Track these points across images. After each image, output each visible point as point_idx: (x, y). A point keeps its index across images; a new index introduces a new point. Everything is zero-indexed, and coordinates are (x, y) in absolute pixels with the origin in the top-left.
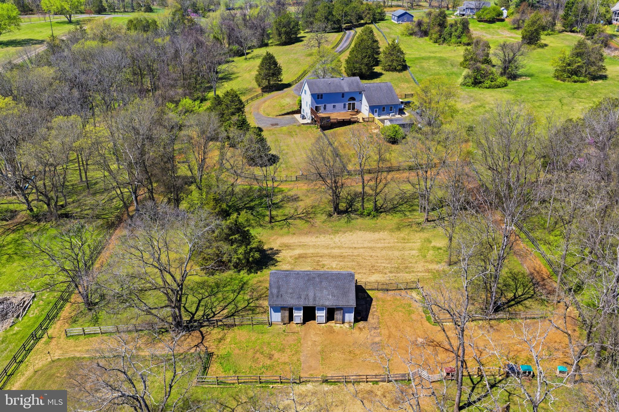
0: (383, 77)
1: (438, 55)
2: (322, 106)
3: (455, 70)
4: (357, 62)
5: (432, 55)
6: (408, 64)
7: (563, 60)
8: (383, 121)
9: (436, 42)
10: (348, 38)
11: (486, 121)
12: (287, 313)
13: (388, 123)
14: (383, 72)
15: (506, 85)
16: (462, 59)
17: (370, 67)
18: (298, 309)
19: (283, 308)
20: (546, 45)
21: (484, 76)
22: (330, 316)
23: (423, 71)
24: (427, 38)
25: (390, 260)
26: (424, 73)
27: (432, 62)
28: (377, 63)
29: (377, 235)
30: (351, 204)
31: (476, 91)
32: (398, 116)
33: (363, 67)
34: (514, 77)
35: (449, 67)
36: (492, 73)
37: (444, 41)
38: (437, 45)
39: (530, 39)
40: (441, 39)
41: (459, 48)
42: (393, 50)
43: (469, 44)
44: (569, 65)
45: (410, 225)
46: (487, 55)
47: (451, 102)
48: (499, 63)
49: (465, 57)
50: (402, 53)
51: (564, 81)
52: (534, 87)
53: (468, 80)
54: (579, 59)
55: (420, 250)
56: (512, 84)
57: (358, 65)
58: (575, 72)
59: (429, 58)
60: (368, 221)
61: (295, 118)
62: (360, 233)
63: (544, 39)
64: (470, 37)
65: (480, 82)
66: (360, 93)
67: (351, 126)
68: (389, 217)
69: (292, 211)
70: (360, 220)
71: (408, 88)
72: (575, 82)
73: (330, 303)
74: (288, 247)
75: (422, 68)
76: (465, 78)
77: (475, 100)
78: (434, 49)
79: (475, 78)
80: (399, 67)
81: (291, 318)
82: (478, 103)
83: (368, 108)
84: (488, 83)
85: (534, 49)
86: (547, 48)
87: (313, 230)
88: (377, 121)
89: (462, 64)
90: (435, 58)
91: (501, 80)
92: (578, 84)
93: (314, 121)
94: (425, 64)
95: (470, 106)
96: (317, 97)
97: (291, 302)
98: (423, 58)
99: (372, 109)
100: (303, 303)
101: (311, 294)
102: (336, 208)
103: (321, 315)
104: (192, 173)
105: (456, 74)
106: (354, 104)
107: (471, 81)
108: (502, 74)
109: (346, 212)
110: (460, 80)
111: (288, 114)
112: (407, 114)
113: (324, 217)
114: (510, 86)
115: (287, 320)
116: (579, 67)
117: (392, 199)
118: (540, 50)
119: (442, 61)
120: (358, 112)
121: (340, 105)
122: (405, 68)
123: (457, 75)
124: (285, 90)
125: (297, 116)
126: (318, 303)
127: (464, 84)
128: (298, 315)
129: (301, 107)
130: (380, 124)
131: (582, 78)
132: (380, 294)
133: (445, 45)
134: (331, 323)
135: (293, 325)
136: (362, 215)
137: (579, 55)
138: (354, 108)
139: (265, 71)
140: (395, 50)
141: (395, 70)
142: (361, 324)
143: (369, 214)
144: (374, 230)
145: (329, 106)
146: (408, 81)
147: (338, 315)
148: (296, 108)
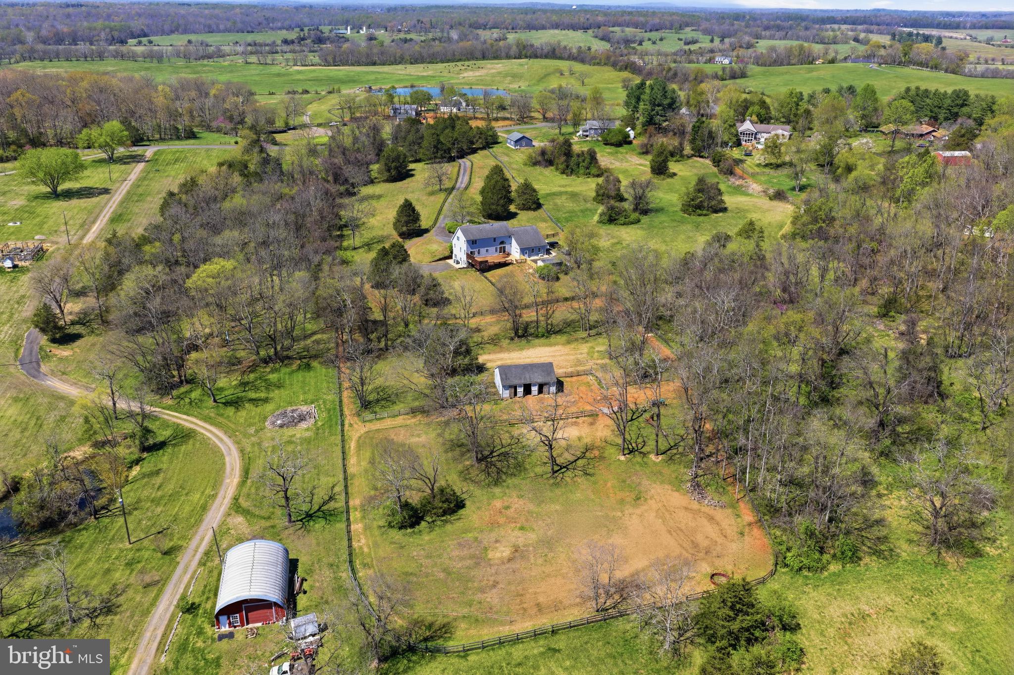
0: (519, 217)
1: (569, 189)
2: (476, 250)
3: (589, 205)
4: (493, 204)
5: (563, 189)
6: (541, 201)
7: (688, 194)
8: (535, 261)
9: (563, 173)
10: (465, 171)
11: (624, 257)
12: (513, 390)
13: (540, 263)
14: (518, 212)
15: (639, 221)
16: (594, 194)
17: (505, 207)
18: (520, 386)
19: (510, 387)
20: (675, 174)
21: (619, 213)
22: (540, 391)
23: (557, 208)
24: (552, 168)
25: (567, 361)
26: (559, 211)
27: (564, 197)
28: (511, 201)
29: (553, 349)
30: (526, 329)
31: (613, 229)
32: (546, 256)
33: (499, 208)
34: (645, 212)
35: (582, 203)
36: (625, 210)
37: (572, 173)
38: (565, 176)
39: (659, 169)
40: (569, 170)
41: (589, 180)
42: (526, 189)
43: (598, 176)
44: (693, 200)
45: (576, 340)
46: (619, 190)
47: (594, 241)
48: (631, 199)
49: (597, 192)
50: (534, 191)
51: (690, 215)
52: (664, 222)
53: (603, 217)
54: (700, 195)
55: (588, 354)
56: (645, 219)
57: (494, 207)
58: (699, 207)
59: (560, 194)
60: (542, 340)
61: (448, 264)
62: (540, 348)
63: (674, 167)
64: (599, 168)
65: (615, 220)
66: (510, 237)
67: (507, 268)
68: (559, 337)
69: (480, 339)
70: (537, 341)
71: (547, 228)
72: (699, 215)
73: (540, 380)
74: (490, 361)
75: (556, 205)
76: (601, 215)
77: (613, 237)
78: (563, 182)
79: (610, 216)
80: (534, 206)
81: (515, 394)
82: (615, 241)
83: (519, 251)
84: (622, 220)
85: (664, 179)
86: (675, 177)
87: (502, 350)
88: (529, 262)
89: (595, 199)
90: (566, 193)
91: (634, 216)
92: (702, 218)
93: (471, 265)
94: (558, 201)
95: (608, 243)
96: (472, 243)
97: (515, 382)
98: (554, 194)
99: (523, 251)
100: (523, 382)
101: (527, 376)
102: (516, 333)
103: (535, 389)
104: (385, 317)
105: (590, 210)
106: (504, 248)
107: (606, 218)
108: (635, 210)
109: (523, 336)
110: (596, 218)
111: (440, 260)
112: (554, 254)
113: (507, 341)
114: (642, 221)
115: (513, 394)
116: (701, 202)
117: (557, 325)
118: (669, 180)
119: (574, 196)
120: (509, 254)
121: (492, 249)
122: (539, 206)
123: (593, 212)
124: (425, 235)
125: (450, 261)
126: (533, 381)
127: (600, 222)
128: (520, 390)
129: (452, 252)
130: (533, 264)
131: (705, 212)
132: (568, 379)
133: (573, 177)
134: (541, 395)
135: (517, 399)
136: (537, 337)
137: (699, 191)
138: (504, 251)
139: (404, 219)
140: (527, 189)
141: (529, 209)
142: (560, 394)
143: (543, 336)
144: (550, 345)
145: (483, 250)
146: (545, 221)
147: (545, 389)
148: (447, 254)
